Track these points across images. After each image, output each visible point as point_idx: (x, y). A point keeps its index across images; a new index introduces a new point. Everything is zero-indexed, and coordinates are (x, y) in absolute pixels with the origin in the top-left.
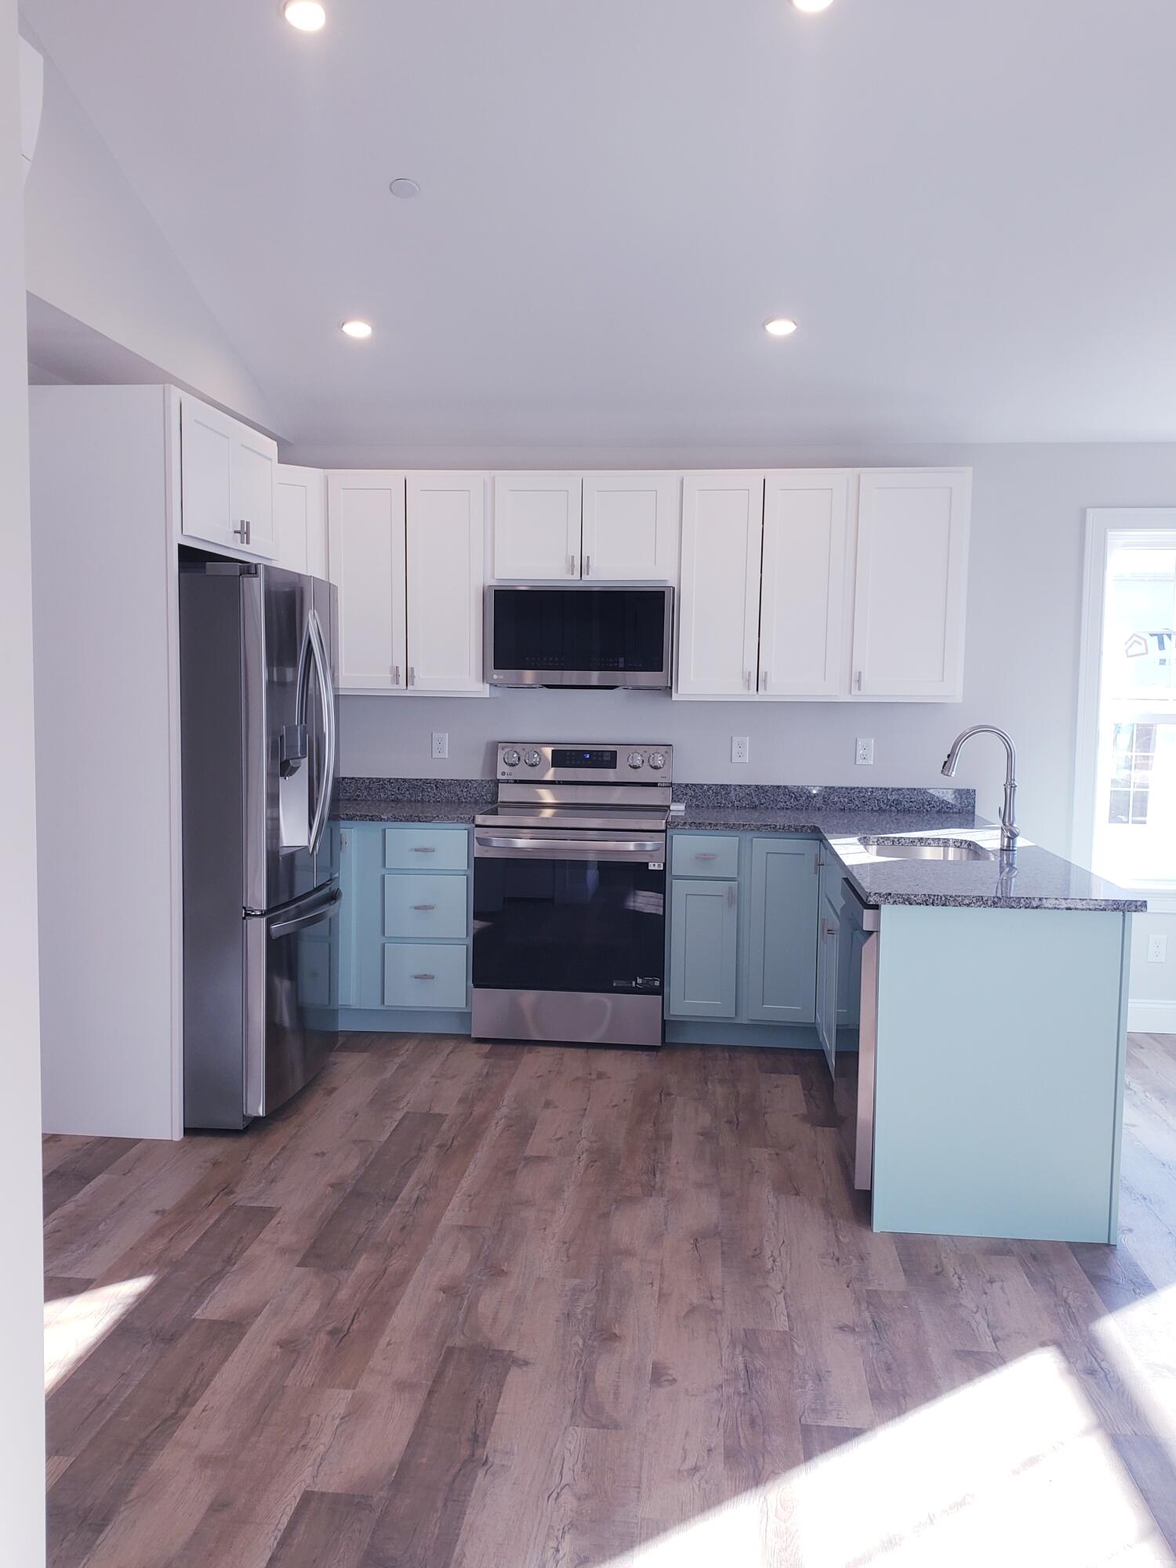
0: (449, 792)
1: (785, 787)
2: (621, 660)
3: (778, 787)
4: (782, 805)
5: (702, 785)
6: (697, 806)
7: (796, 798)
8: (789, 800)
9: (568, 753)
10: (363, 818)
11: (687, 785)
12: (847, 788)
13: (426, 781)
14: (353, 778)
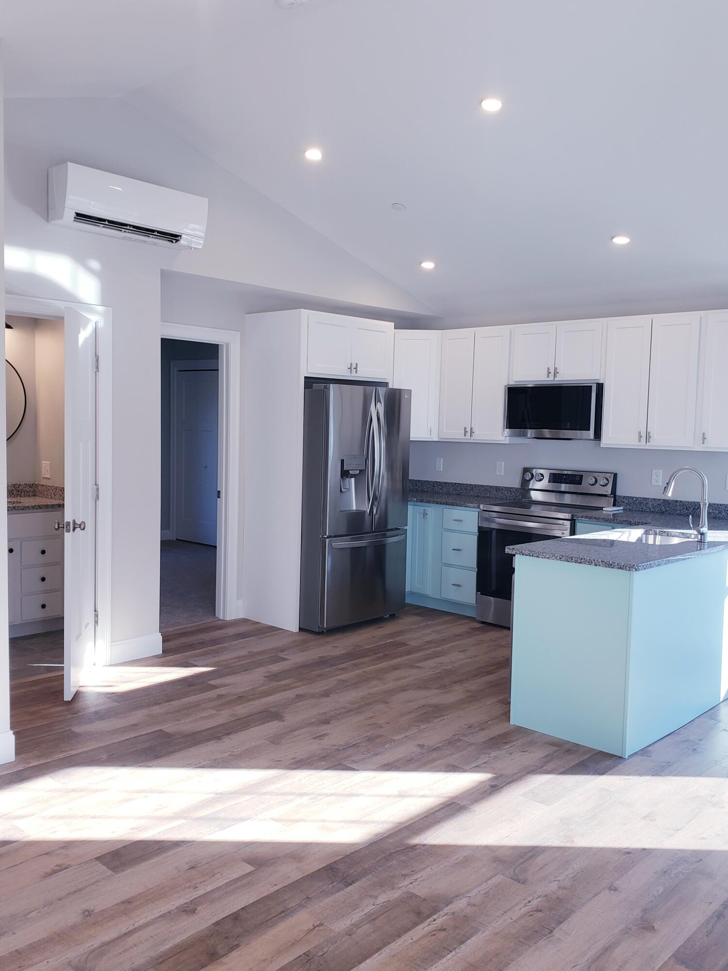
0: (502, 493)
1: (681, 502)
2: (569, 424)
3: (677, 501)
4: (679, 512)
5: (633, 498)
6: (630, 510)
7: (687, 508)
8: (683, 510)
9: (558, 475)
10: (434, 502)
11: (624, 497)
12: (718, 505)
13: (491, 487)
14: (459, 484)
